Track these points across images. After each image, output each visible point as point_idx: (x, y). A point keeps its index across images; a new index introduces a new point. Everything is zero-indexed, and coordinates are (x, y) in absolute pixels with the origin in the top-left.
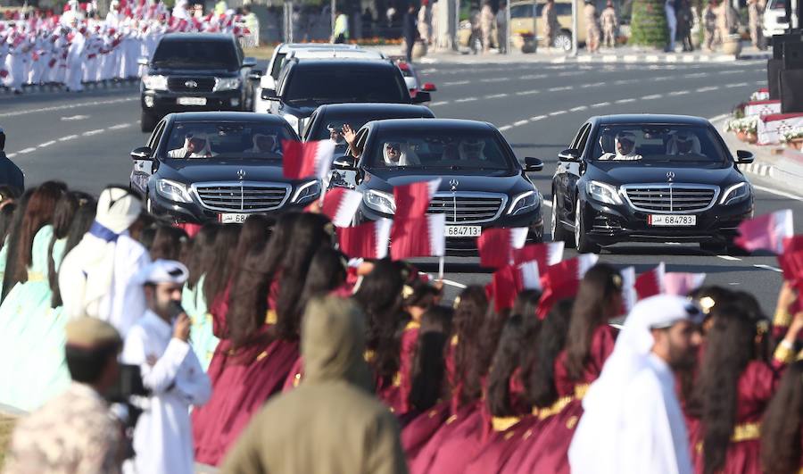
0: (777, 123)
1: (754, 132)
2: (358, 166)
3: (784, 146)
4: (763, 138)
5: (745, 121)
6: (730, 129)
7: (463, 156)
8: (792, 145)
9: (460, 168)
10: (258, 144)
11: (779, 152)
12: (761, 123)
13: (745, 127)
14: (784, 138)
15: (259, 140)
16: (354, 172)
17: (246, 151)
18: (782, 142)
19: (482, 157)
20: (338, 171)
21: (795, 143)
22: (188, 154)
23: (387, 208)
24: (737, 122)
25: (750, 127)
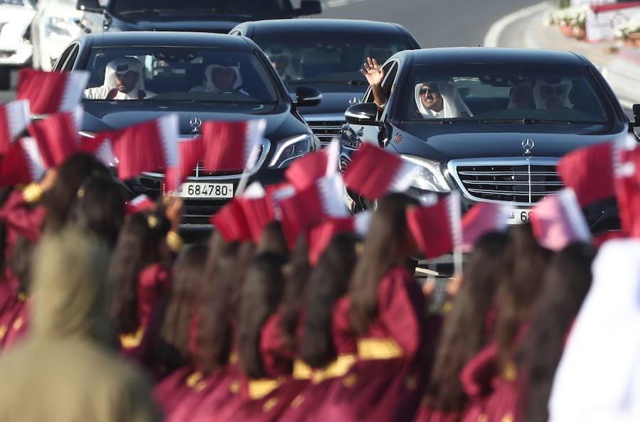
0: (610, 15)
1: (583, 26)
2: (383, 119)
3: (619, 44)
4: (593, 33)
5: (572, 12)
6: (552, 23)
7: (539, 104)
8: (630, 43)
9: (537, 122)
10: (214, 80)
11: (614, 51)
12: (590, 15)
13: (571, 19)
14: (619, 34)
15: (215, 73)
16: (377, 128)
17: (193, 90)
18: (616, 39)
19: (568, 104)
20: (352, 126)
21: (633, 40)
22: (113, 93)
23: (428, 182)
24: (561, 14)
25: (577, 19)
